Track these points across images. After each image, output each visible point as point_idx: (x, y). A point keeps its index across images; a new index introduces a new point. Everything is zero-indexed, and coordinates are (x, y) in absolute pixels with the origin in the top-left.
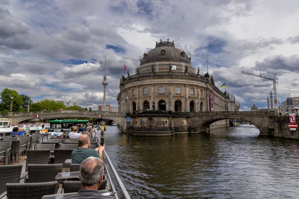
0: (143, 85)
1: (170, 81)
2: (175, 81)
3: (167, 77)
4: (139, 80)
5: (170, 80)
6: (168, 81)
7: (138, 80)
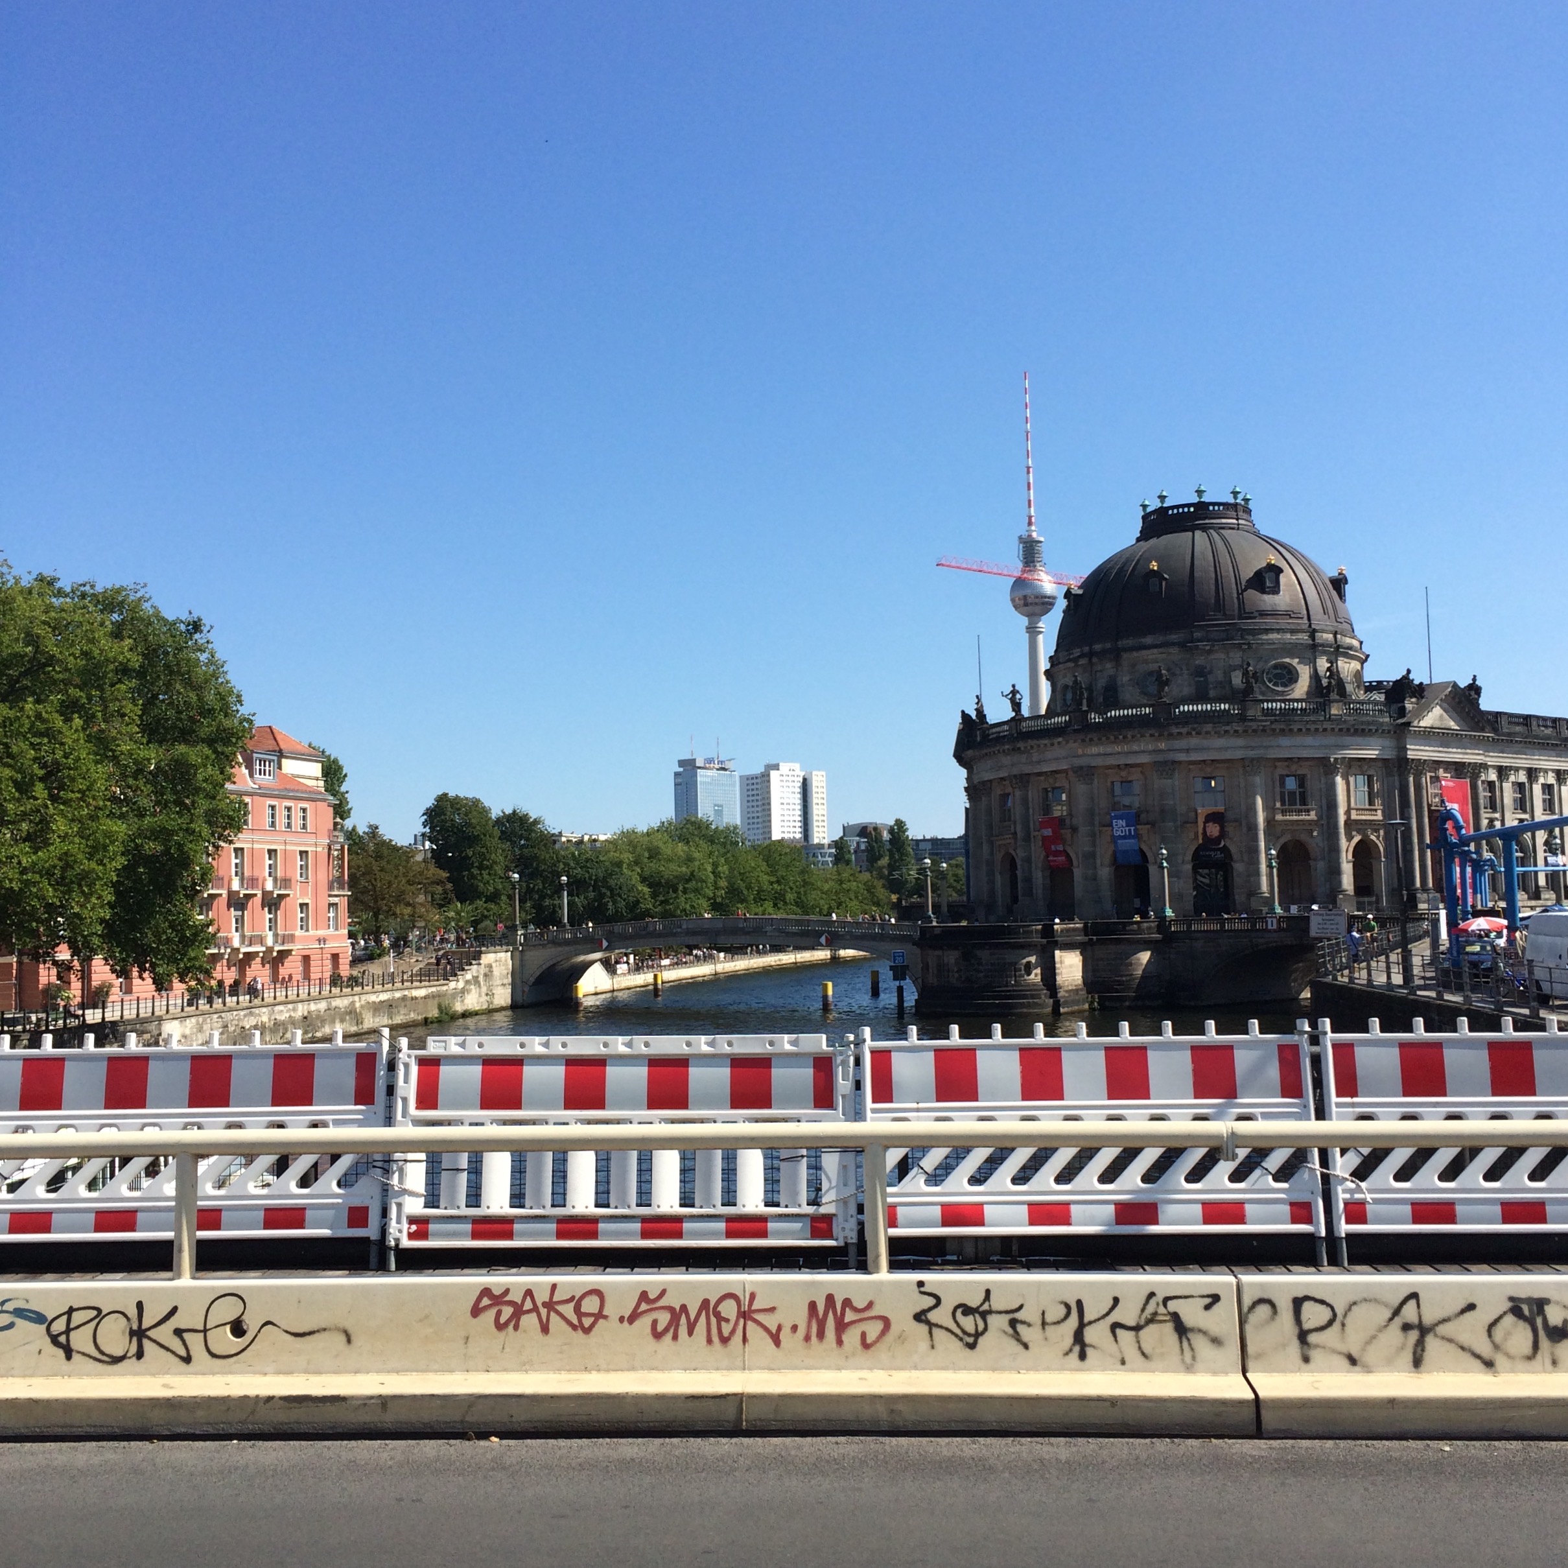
0: (1040, 774)
1: (1161, 751)
2: (1188, 751)
3: (1142, 736)
4: (1019, 749)
5: (1162, 745)
6: (1150, 752)
7: (1013, 750)
